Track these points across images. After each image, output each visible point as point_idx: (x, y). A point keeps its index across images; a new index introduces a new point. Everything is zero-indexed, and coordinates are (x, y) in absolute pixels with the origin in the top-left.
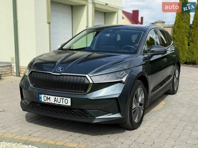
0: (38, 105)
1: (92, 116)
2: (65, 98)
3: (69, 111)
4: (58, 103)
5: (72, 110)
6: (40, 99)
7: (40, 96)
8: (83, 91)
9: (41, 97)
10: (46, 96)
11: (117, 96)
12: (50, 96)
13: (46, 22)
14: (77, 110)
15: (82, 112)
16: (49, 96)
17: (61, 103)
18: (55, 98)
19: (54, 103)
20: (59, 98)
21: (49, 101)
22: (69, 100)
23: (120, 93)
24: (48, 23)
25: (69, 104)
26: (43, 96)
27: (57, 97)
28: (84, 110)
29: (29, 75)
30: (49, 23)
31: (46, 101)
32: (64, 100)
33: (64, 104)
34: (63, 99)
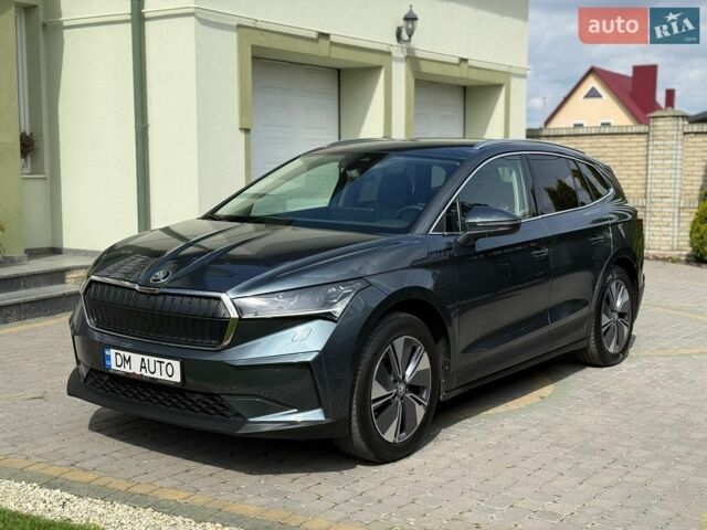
0: (106, 378)
1: (238, 415)
2: (166, 361)
3: (180, 398)
4: (149, 375)
5: (188, 394)
6: (107, 363)
7: (107, 353)
8: (214, 342)
9: (109, 356)
10: (122, 353)
11: (310, 358)
12: (132, 355)
13: (237, 126)
14: (199, 396)
15: (211, 402)
16: (127, 354)
17: (157, 375)
18: (143, 360)
19: (138, 373)
20: (152, 359)
21: (127, 370)
22: (177, 364)
23: (320, 349)
24: (241, 129)
25: (177, 378)
26: (113, 352)
27: (146, 358)
28: (217, 395)
29: (85, 293)
30: (247, 131)
31: (122, 369)
32: (164, 366)
33: (165, 377)
34: (161, 362)
